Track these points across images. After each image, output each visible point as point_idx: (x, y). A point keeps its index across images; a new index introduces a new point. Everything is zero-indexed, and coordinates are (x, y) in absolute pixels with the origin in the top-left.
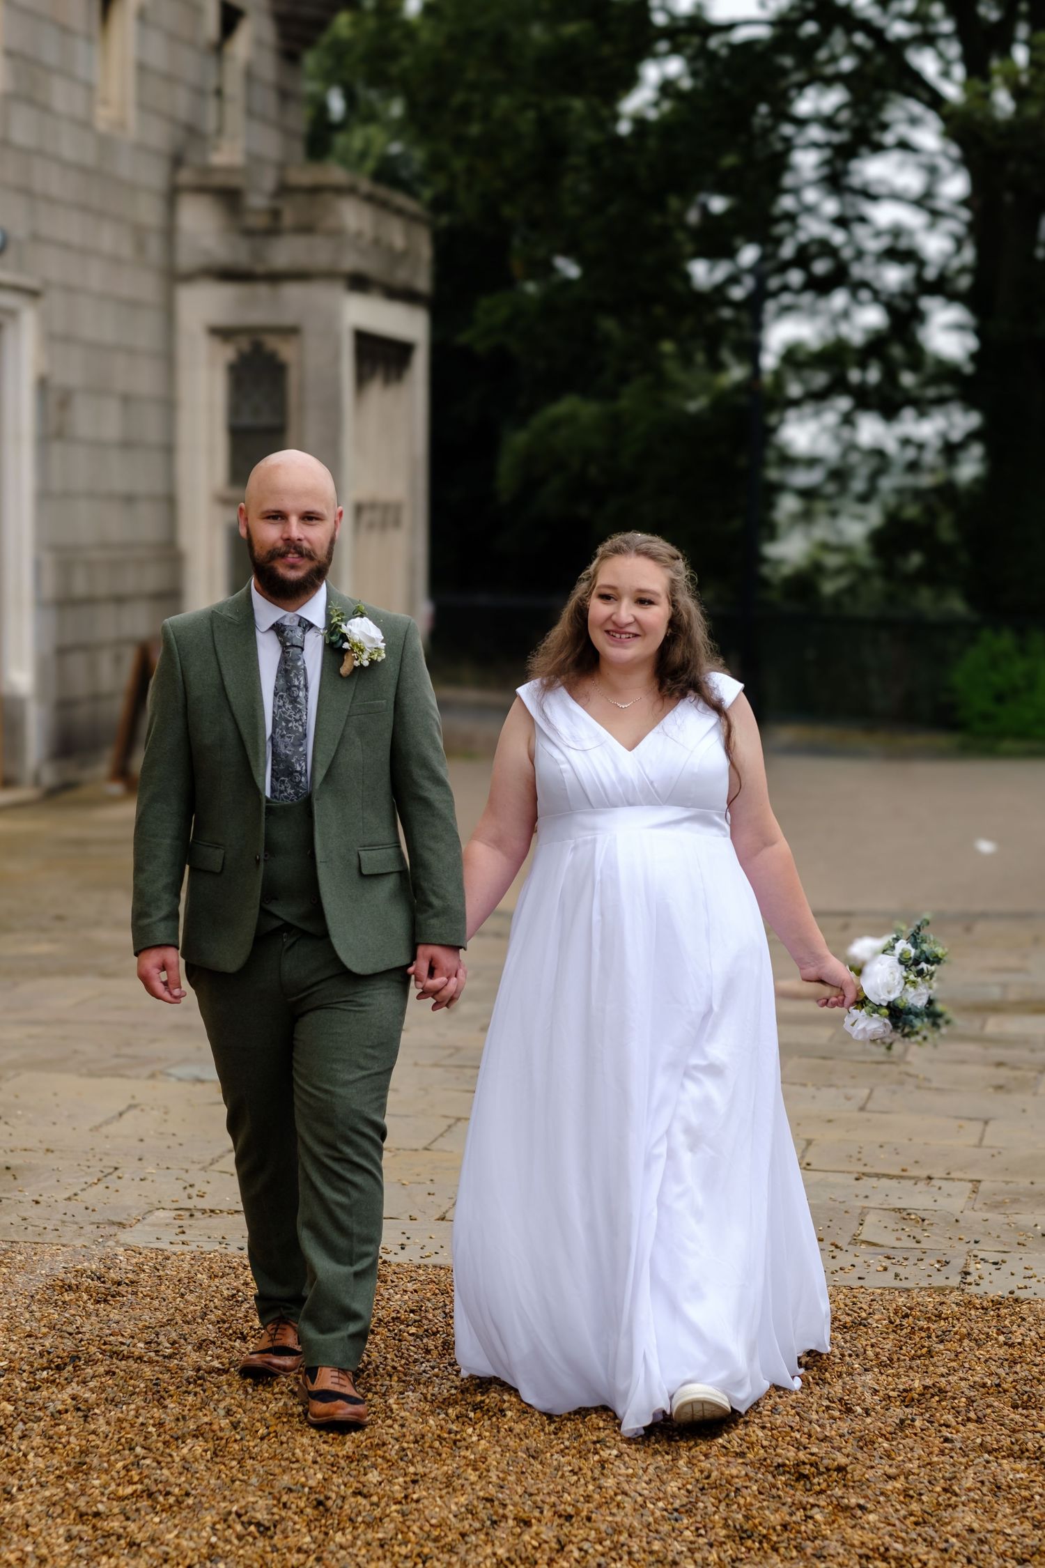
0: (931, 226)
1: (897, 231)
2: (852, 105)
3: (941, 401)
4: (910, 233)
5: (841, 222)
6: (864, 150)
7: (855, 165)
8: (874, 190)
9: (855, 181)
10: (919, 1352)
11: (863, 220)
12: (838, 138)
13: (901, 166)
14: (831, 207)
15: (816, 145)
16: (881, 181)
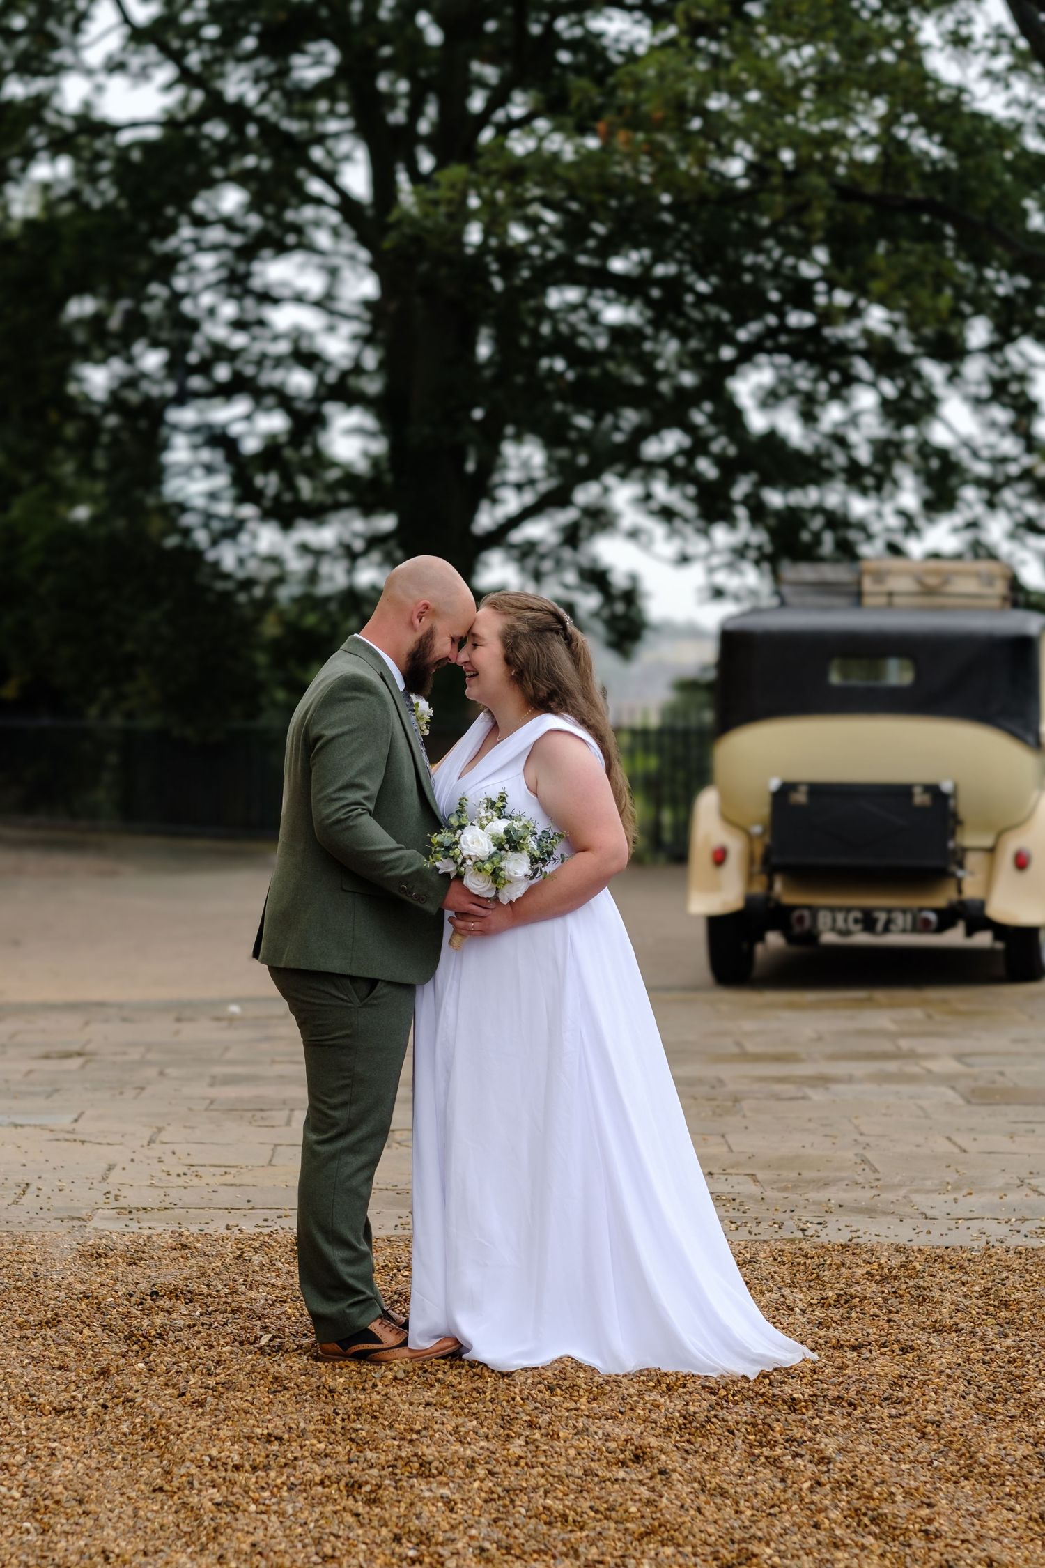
0: (331, 329)
1: (297, 335)
2: (254, 206)
3: (337, 506)
4: (311, 335)
5: (239, 325)
6: (267, 253)
7: (257, 267)
8: (276, 292)
9: (256, 283)
10: (810, 1278)
11: (261, 323)
12: (237, 240)
13: (302, 267)
14: (229, 310)
15: (215, 248)
16: (284, 284)
